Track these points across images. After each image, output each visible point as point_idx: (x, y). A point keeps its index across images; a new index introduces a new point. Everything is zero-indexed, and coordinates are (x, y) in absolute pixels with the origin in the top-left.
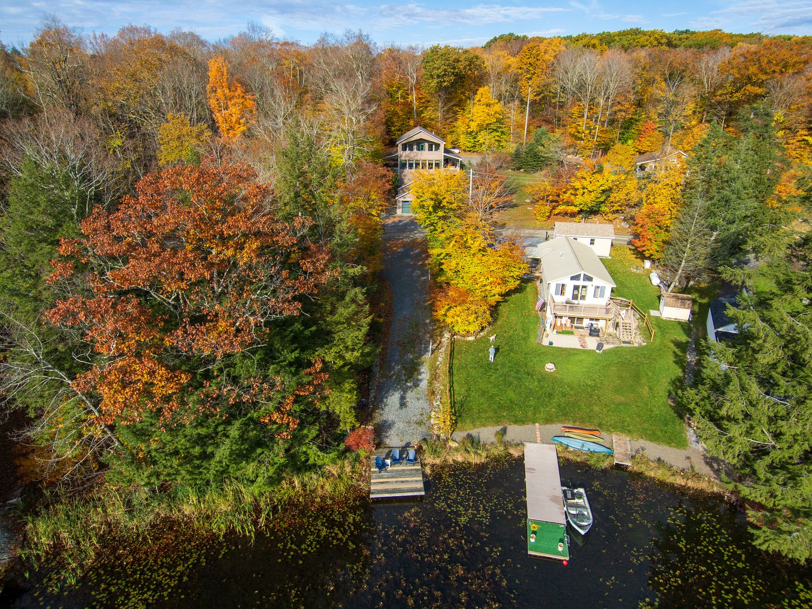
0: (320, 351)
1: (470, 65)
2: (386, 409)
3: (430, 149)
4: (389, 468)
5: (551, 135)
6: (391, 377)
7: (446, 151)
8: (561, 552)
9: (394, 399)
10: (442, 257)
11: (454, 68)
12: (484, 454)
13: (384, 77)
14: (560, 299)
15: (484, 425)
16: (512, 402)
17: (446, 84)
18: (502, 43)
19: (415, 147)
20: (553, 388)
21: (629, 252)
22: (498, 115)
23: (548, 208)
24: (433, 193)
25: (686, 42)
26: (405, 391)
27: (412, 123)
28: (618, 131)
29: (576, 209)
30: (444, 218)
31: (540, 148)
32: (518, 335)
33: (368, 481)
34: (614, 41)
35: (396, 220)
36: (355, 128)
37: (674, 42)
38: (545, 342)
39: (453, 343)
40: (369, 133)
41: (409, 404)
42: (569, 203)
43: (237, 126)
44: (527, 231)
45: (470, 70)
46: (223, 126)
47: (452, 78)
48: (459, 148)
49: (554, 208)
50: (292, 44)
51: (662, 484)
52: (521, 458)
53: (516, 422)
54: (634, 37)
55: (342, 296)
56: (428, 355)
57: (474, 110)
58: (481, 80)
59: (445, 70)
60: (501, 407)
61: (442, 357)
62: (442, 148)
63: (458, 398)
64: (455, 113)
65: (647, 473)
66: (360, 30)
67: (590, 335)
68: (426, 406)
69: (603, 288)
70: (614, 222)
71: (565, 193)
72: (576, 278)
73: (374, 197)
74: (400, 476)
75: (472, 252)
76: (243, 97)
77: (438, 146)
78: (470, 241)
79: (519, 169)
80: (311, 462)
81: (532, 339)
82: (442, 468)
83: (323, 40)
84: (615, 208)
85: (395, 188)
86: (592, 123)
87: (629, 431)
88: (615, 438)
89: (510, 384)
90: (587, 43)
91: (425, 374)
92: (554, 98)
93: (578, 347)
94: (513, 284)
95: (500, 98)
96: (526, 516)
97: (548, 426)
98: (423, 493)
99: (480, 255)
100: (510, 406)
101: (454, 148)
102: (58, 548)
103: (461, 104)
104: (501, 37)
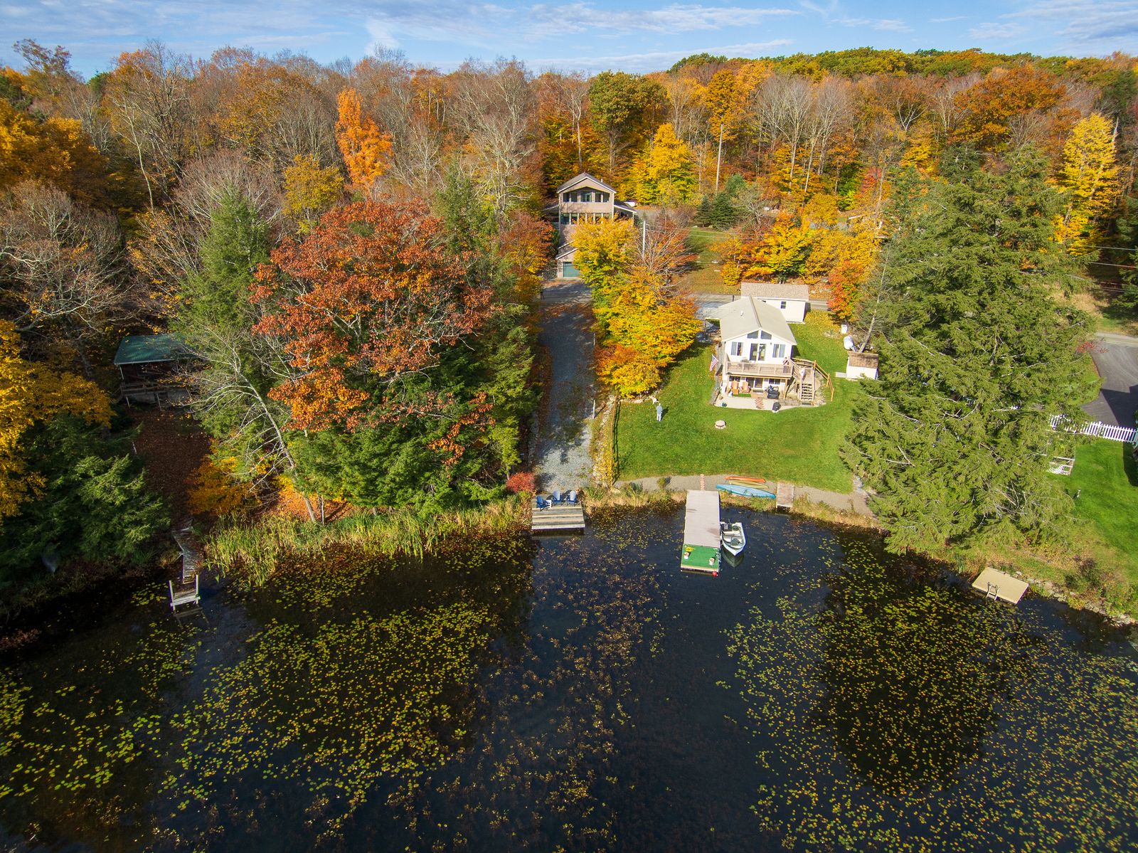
0: (483, 386)
1: (648, 97)
2: (547, 464)
3: (598, 200)
4: (550, 508)
5: (747, 185)
6: (552, 437)
7: (617, 202)
8: (712, 567)
9: (554, 456)
10: (608, 316)
11: (629, 100)
12: (646, 499)
13: (541, 111)
14: (735, 359)
15: (648, 476)
16: (677, 455)
17: (618, 120)
18: (692, 67)
19: (579, 197)
20: (722, 443)
21: (827, 318)
22: (683, 159)
23: (737, 269)
24: (598, 244)
25: (931, 67)
26: (566, 449)
27: (576, 168)
28: (836, 179)
29: (770, 271)
30: (610, 273)
31: (733, 199)
32: (690, 397)
33: (530, 518)
34: (837, 64)
35: (556, 284)
36: (508, 173)
37: (915, 66)
38: (719, 404)
39: (618, 406)
40: (523, 179)
41: (570, 460)
42: (762, 263)
43: (371, 170)
44: (712, 296)
45: (649, 102)
46: (354, 171)
47: (627, 112)
48: (635, 200)
49: (745, 269)
50: (430, 72)
51: (821, 522)
52: (683, 504)
53: (680, 473)
54: (863, 58)
55: (503, 337)
56: (591, 418)
57: (653, 153)
58: (663, 115)
59: (617, 103)
60: (666, 460)
61: (606, 420)
62: (612, 198)
63: (621, 454)
64: (631, 156)
65: (808, 514)
66: (514, 57)
67: (769, 397)
68: (588, 462)
69: (783, 347)
70: (816, 286)
71: (757, 251)
72: (753, 335)
73: (531, 252)
74: (561, 513)
75: (641, 309)
76: (378, 136)
77: (607, 196)
78: (639, 298)
79: (707, 225)
80: (473, 498)
81: (705, 401)
82: (603, 510)
83: (467, 65)
84: (816, 270)
85: (554, 246)
86: (801, 170)
87: (795, 480)
88: (779, 485)
89: (677, 440)
90: (802, 68)
91: (588, 435)
92: (755, 137)
93: (754, 407)
94: (685, 344)
95: (686, 137)
96: (682, 543)
97: (714, 476)
98: (583, 526)
99: (650, 313)
100: (676, 459)
101: (628, 200)
102: (238, 563)
103: (638, 145)
104: (692, 59)
